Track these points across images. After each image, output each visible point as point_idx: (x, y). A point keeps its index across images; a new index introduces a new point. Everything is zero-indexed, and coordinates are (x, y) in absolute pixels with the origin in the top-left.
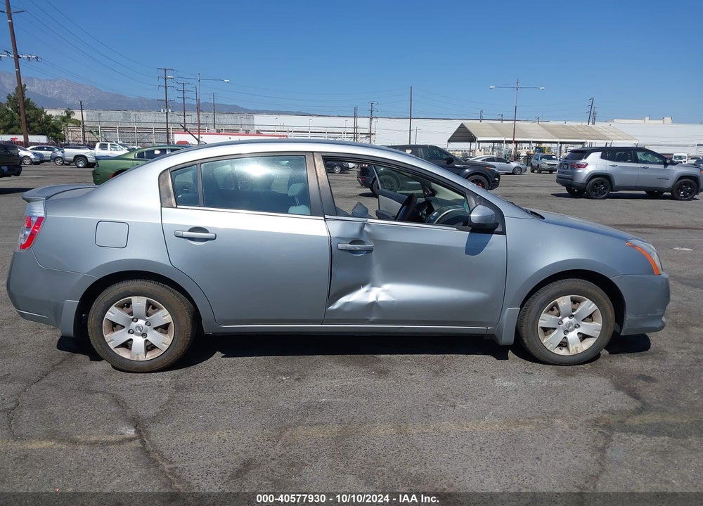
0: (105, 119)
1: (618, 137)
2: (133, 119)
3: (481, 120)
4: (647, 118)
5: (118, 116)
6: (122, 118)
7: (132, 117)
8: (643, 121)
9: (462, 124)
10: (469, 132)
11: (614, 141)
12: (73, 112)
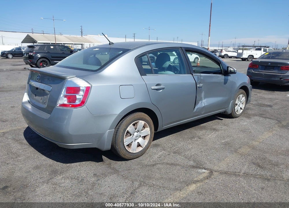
1: (96, 42)
3: (33, 33)
4: (99, 35)
8: (98, 36)
9: (28, 35)
10: (32, 39)
11: (95, 44)
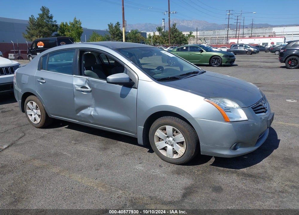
0: (206, 34)
2: (217, 34)
5: (211, 33)
6: (212, 33)
7: (217, 33)
12: (193, 33)
